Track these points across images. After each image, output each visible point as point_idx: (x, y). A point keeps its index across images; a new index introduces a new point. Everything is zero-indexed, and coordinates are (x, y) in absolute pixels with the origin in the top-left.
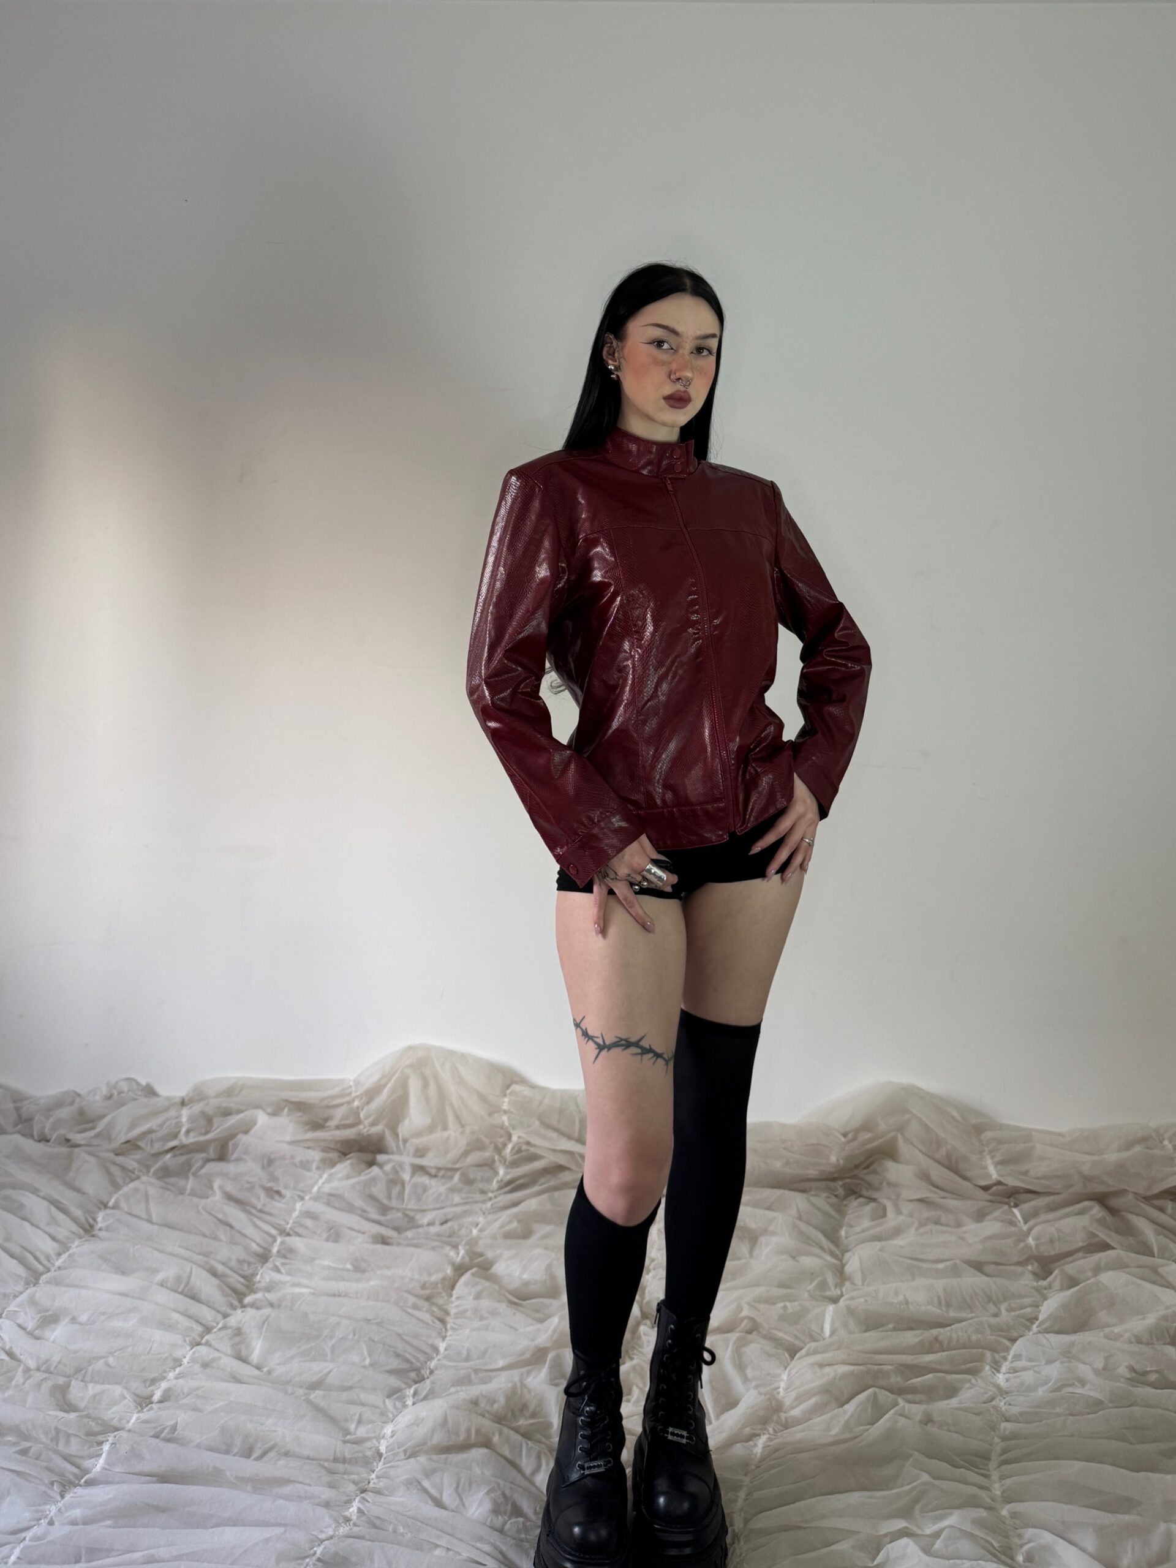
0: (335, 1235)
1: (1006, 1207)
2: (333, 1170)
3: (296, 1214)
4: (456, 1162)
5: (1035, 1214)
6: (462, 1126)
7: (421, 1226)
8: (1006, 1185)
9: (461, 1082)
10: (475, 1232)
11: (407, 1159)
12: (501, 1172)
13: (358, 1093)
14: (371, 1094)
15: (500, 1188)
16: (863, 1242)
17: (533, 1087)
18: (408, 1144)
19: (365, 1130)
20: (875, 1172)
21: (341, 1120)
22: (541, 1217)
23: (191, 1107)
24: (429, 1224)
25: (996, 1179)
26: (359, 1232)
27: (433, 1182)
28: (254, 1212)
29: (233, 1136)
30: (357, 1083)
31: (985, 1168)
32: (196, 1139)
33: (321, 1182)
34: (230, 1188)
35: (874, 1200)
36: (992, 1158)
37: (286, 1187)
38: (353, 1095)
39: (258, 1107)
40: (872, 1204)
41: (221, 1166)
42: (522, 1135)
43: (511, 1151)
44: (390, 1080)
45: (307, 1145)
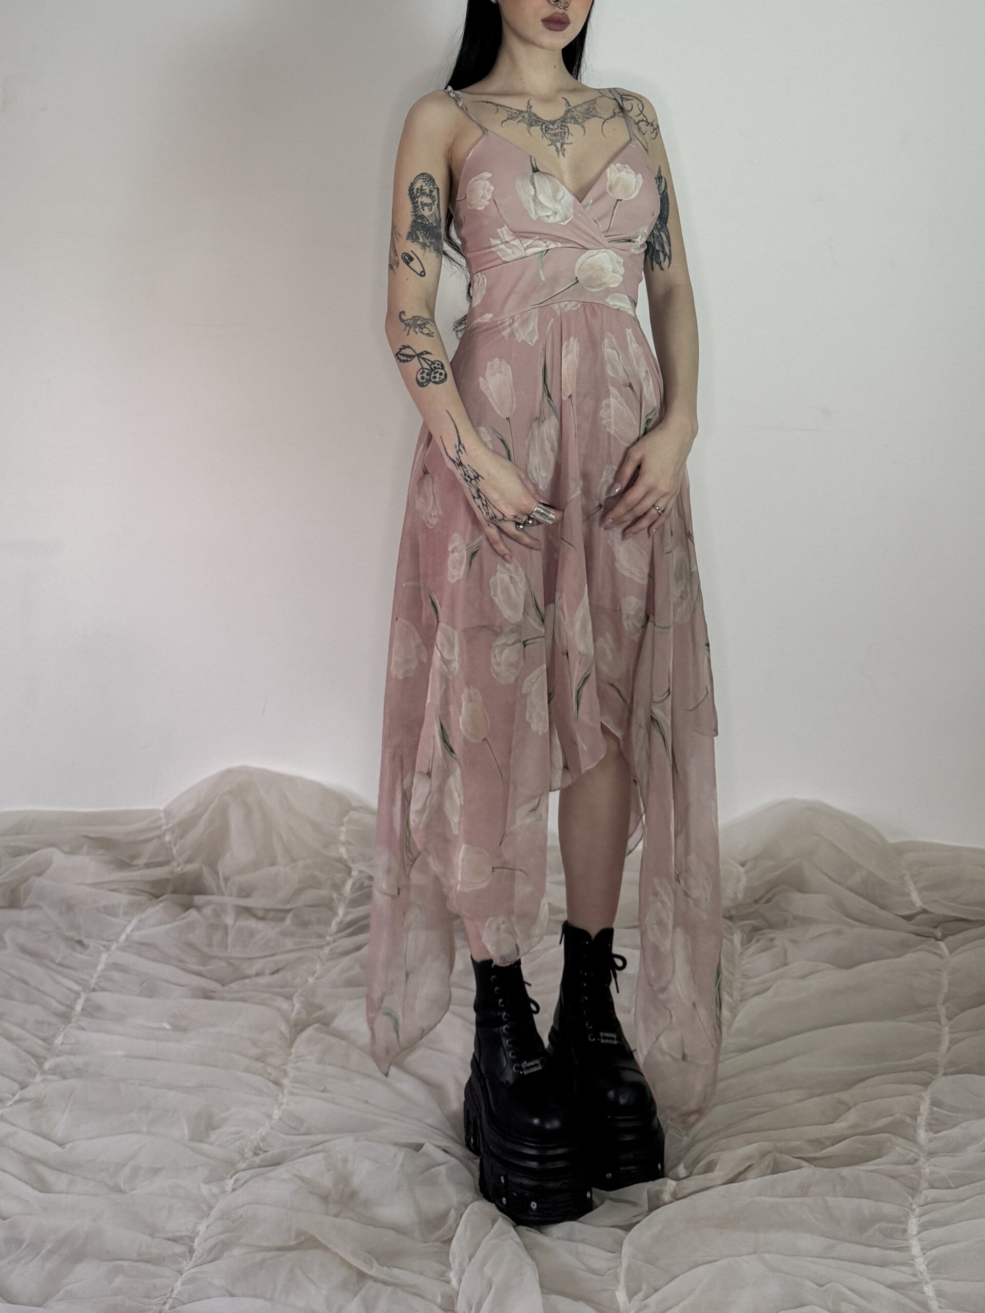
0: (150, 989)
1: (932, 940)
2: (143, 916)
3: (101, 967)
4: (285, 902)
6: (294, 861)
7: (248, 977)
8: (932, 913)
9: (290, 810)
11: (230, 901)
12: (341, 912)
13: (170, 826)
14: (185, 826)
15: (339, 931)
18: (229, 883)
19: (179, 869)
21: (150, 857)
24: (257, 975)
25: (920, 907)
26: (177, 984)
27: (261, 925)
28: (53, 965)
29: (26, 880)
30: (168, 813)
31: (908, 895)
33: (129, 929)
34: (23, 938)
36: (915, 883)
37: (88, 937)
38: (164, 828)
39: (52, 845)
41: (13, 914)
42: (363, 869)
43: (352, 888)
44: (206, 810)
45: (114, 887)
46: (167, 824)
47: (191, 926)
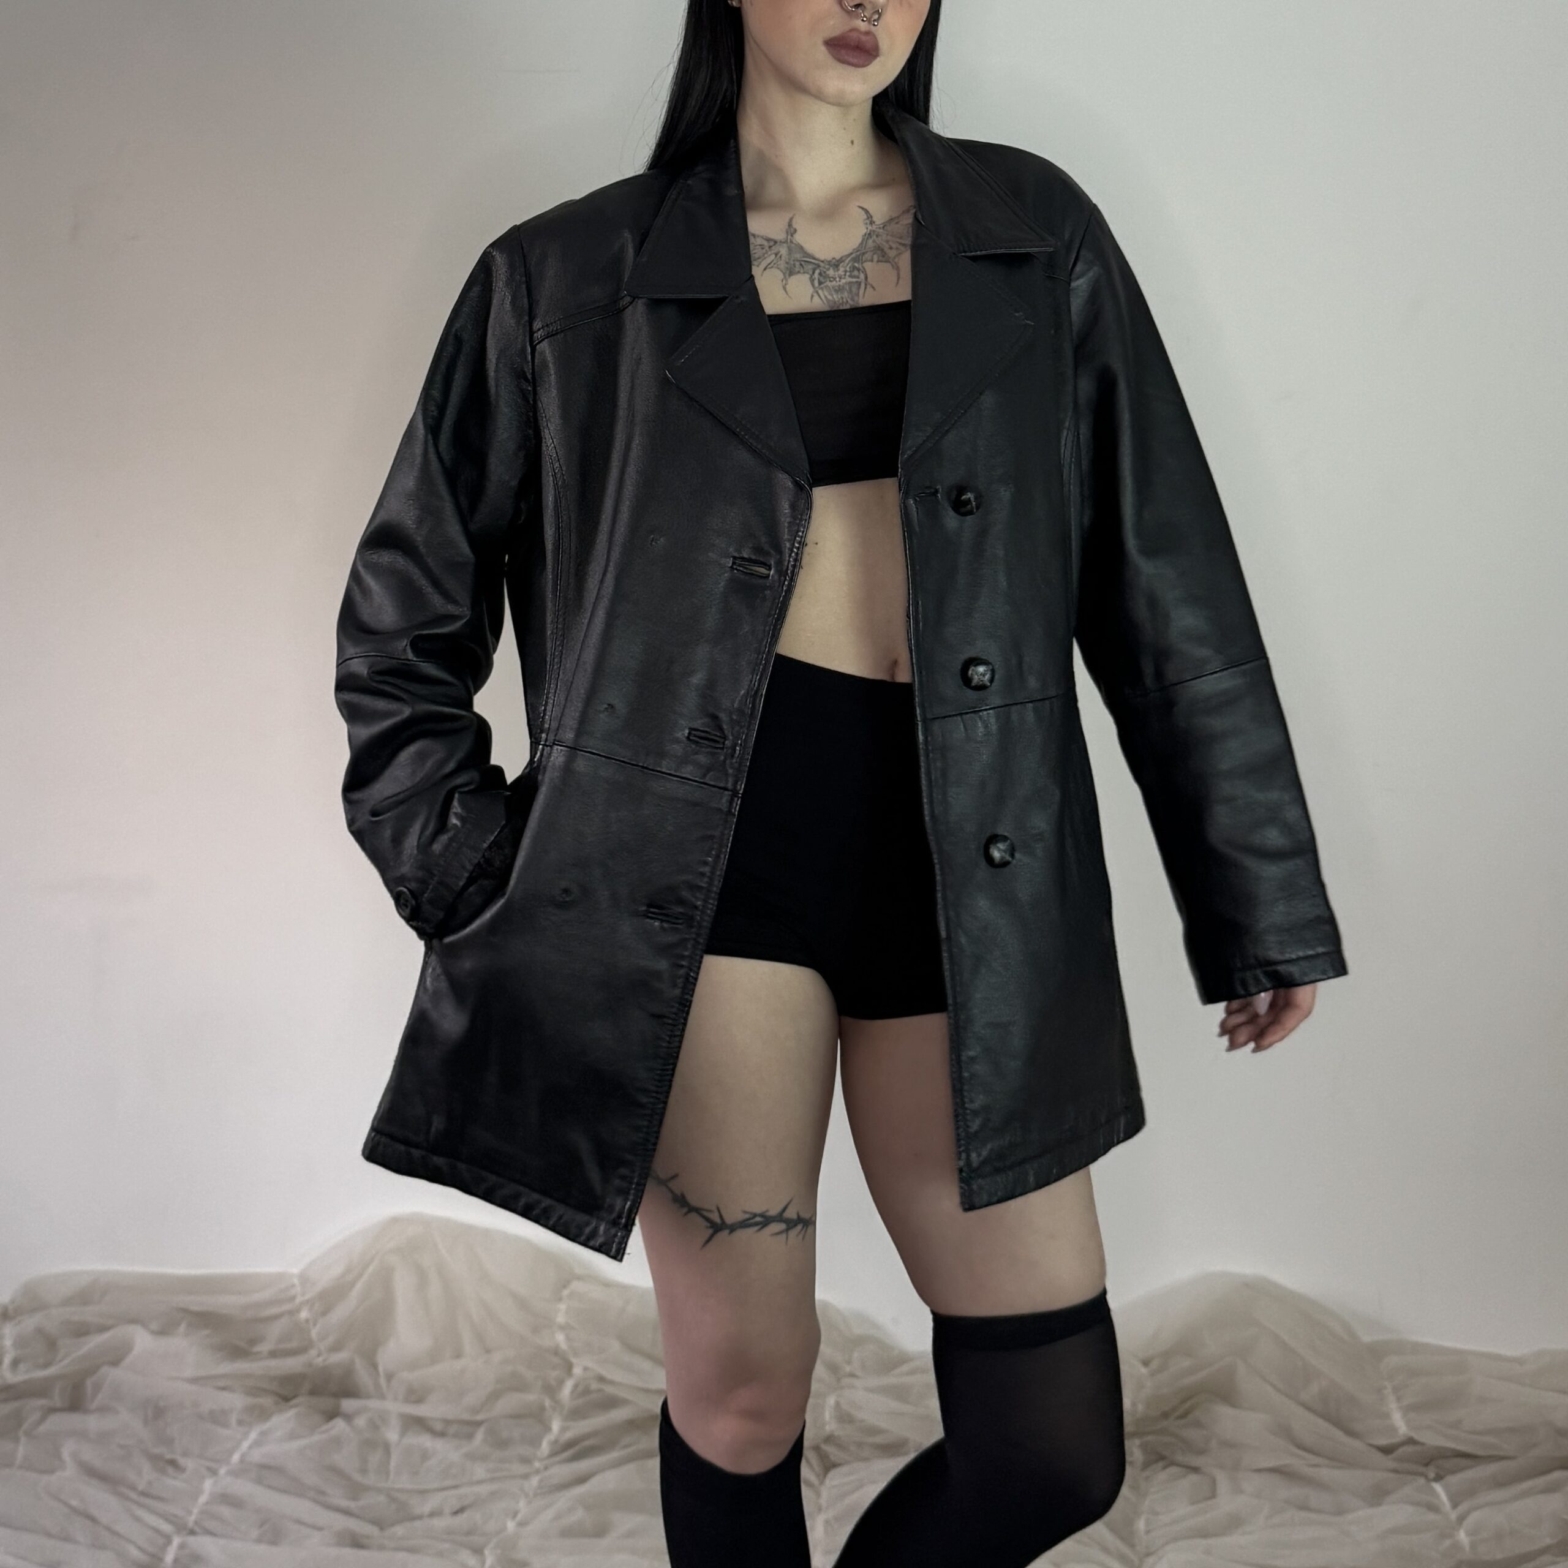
0: (272, 1532)
1: (1422, 1481)
2: (266, 1426)
3: (203, 1499)
4: (475, 1411)
5: (1470, 1492)
6: (488, 1351)
7: (420, 1517)
8: (1423, 1444)
9: (484, 1278)
10: (511, 1525)
11: (394, 1407)
12: (556, 1426)
13: (308, 1296)
14: (329, 1299)
15: (553, 1454)
16: (1176, 1539)
18: (395, 1382)
19: (320, 1359)
20: (1198, 1424)
21: (278, 1342)
22: (625, 1502)
23: (19, 1322)
24: (432, 1514)
25: (1405, 1435)
26: (314, 1527)
27: (438, 1446)
28: (133, 1495)
29: (92, 1371)
30: (304, 1278)
31: (1387, 1416)
32: (26, 1377)
33: (245, 1445)
34: (89, 1454)
35: (1195, 1470)
36: (1399, 1399)
37: (185, 1454)
38: (298, 1300)
39: (133, 1321)
40: (1193, 1478)
41: (74, 1420)
42: (590, 1365)
43: (572, 1392)
44: (360, 1275)
45: (221, 1384)
46: (303, 1294)
47: (337, 1442)
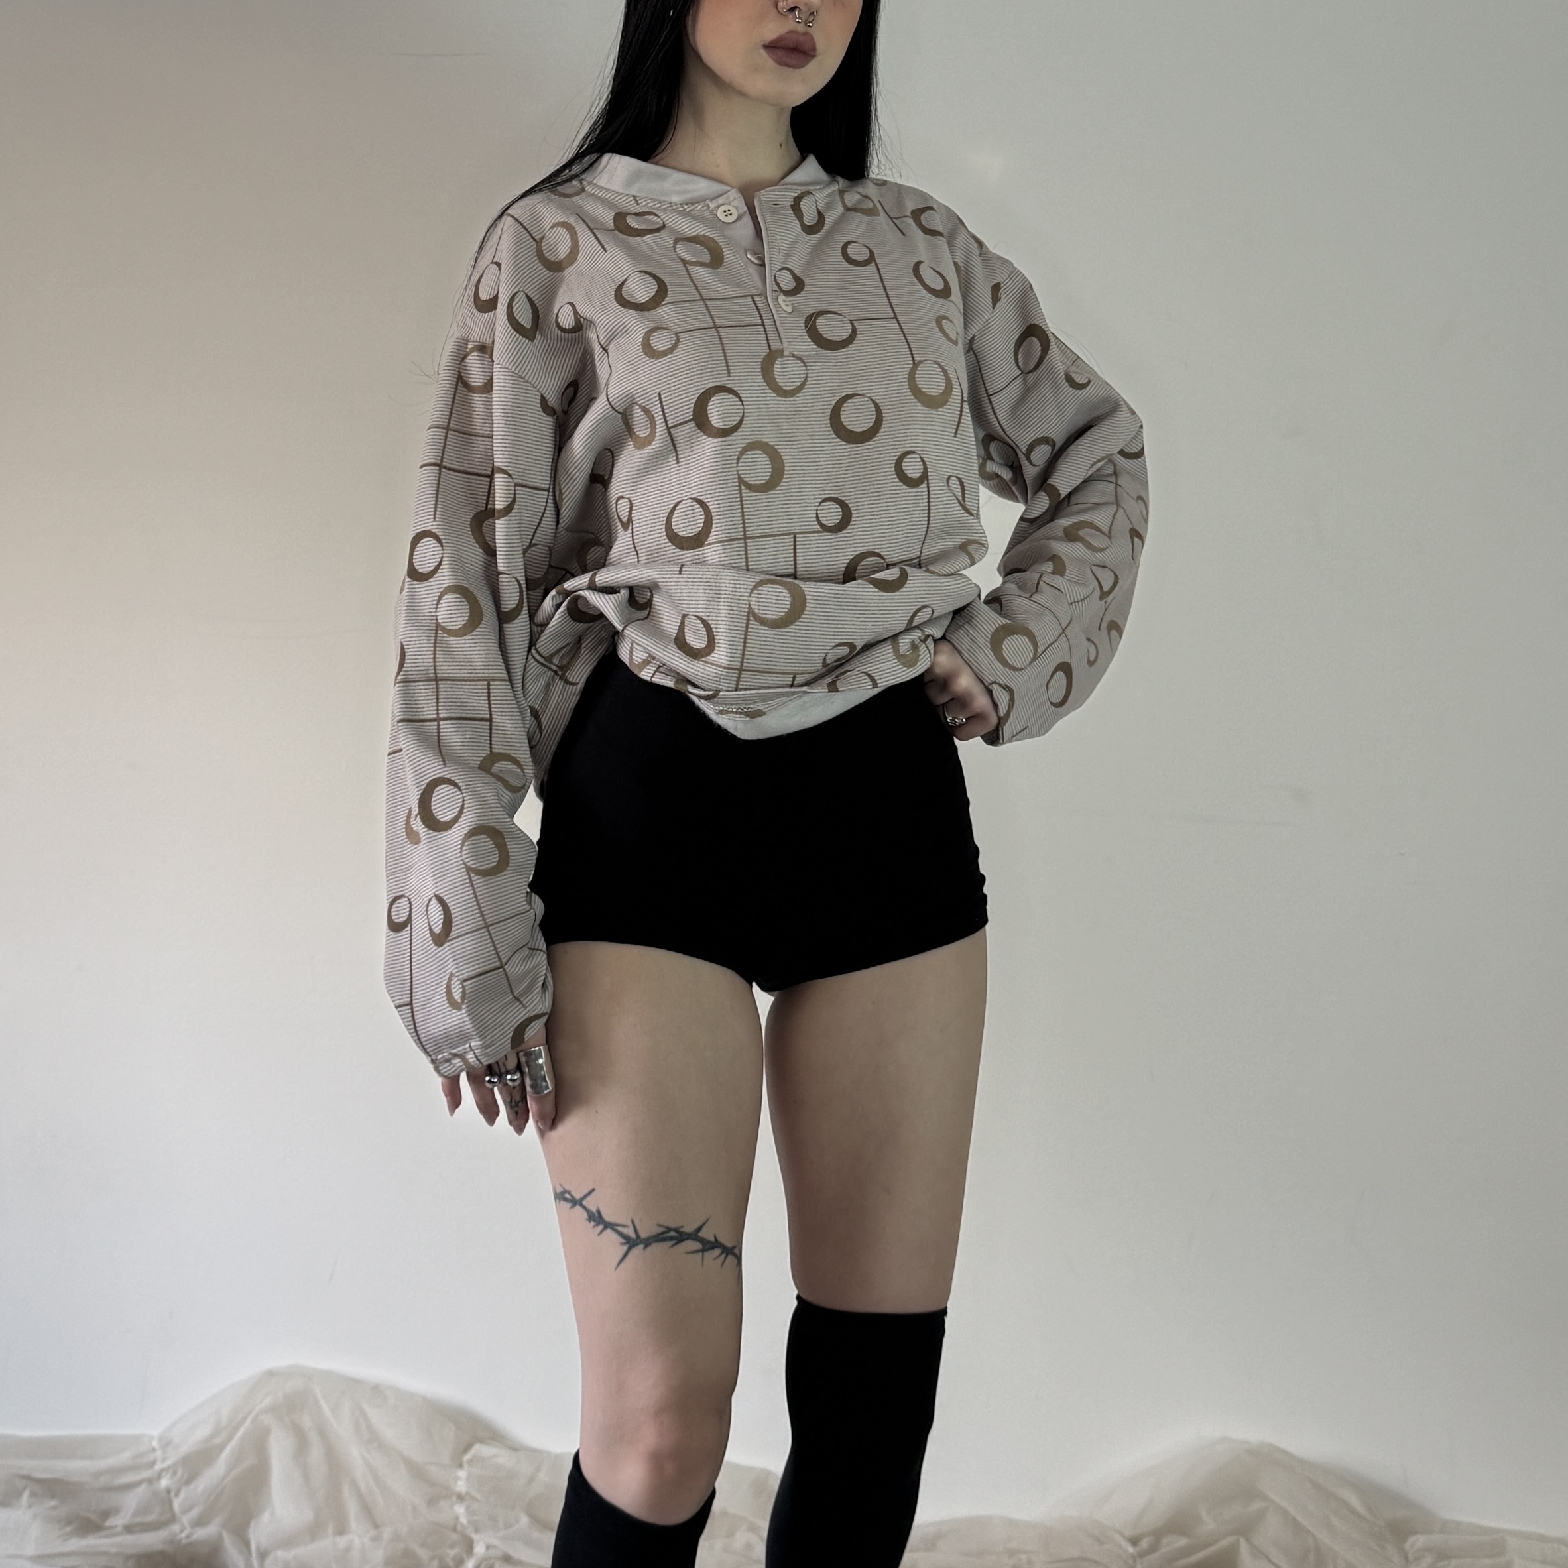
6: (376, 1526)
9: (374, 1440)
13: (168, 1463)
14: (195, 1463)
17: (514, 1447)
18: (268, 1562)
19: (183, 1535)
21: (134, 1515)
30: (166, 1443)
38: (158, 1467)
42: (494, 1542)
44: (230, 1438)
